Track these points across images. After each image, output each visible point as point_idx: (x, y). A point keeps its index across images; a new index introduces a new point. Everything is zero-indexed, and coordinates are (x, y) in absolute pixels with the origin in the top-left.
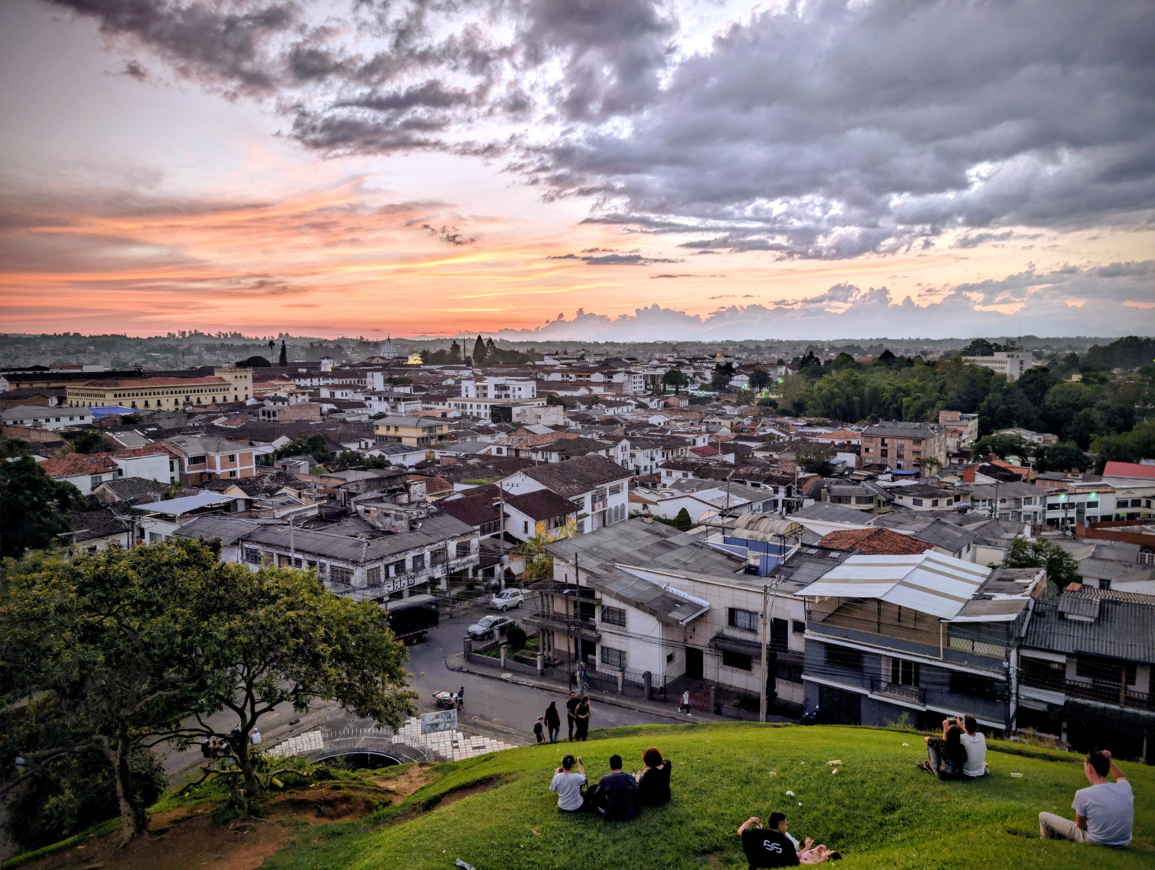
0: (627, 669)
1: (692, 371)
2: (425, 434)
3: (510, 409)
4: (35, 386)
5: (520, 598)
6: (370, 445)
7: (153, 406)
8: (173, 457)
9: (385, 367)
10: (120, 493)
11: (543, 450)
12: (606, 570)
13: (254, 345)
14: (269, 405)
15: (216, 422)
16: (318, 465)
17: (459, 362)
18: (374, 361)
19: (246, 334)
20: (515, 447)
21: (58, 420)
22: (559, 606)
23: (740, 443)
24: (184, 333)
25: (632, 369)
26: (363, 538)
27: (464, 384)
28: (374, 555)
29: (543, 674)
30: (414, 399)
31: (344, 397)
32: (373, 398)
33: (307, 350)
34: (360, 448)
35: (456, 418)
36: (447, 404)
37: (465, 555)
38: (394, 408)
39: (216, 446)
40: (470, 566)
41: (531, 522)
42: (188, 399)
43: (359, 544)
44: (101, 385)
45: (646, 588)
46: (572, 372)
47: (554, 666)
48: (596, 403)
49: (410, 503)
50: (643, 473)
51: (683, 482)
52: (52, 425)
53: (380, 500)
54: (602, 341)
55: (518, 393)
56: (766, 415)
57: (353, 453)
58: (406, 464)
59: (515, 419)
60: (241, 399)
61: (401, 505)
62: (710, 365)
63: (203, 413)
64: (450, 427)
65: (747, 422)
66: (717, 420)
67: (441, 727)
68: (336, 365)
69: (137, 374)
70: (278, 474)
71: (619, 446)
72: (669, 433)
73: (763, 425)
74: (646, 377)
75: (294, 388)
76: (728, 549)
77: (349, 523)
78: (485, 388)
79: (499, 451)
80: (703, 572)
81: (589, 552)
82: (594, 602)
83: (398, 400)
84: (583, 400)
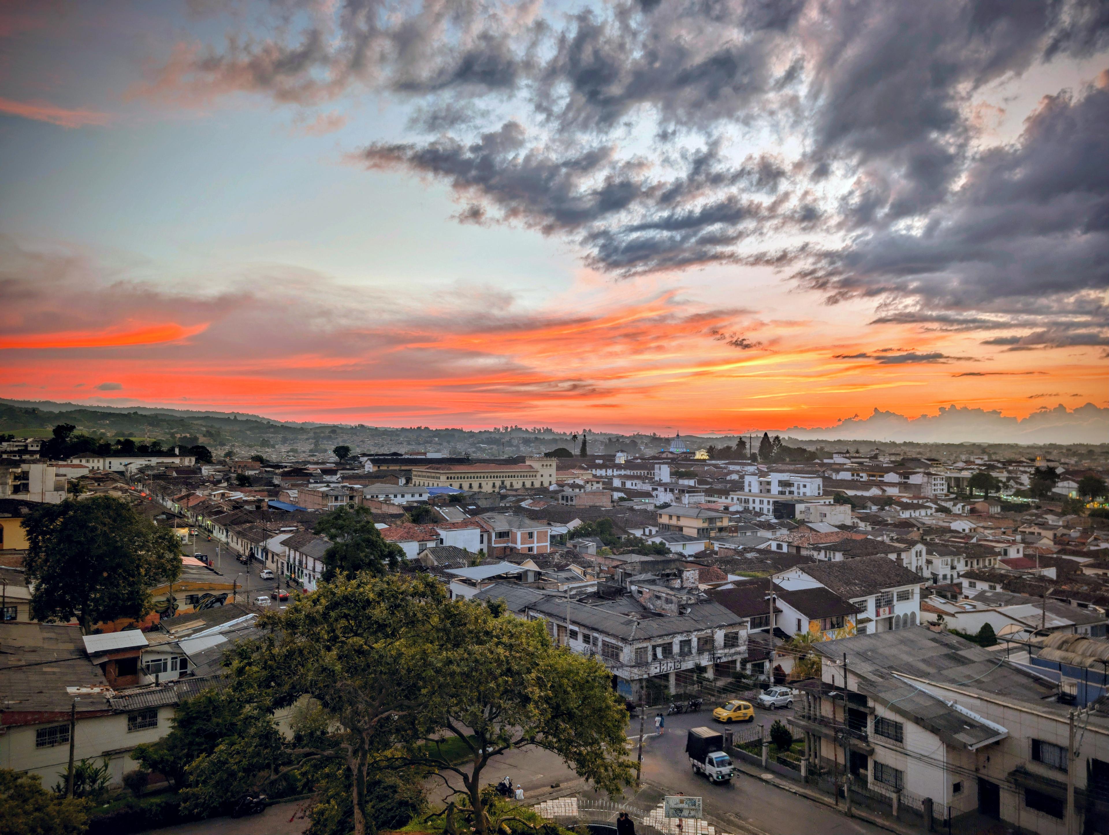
0: (905, 792)
1: (1006, 474)
2: (706, 525)
3: (793, 506)
4: (391, 468)
5: (789, 698)
6: (654, 532)
7: (475, 488)
8: (484, 531)
9: (673, 461)
10: (438, 558)
11: (826, 549)
12: (882, 677)
13: (561, 438)
14: (568, 491)
15: (523, 504)
16: (604, 548)
17: (744, 457)
18: (664, 456)
19: (555, 430)
20: (796, 544)
21: (403, 496)
22: (826, 709)
23: (1064, 557)
24: (507, 428)
25: (932, 471)
26: (634, 616)
27: (747, 479)
28: (641, 635)
29: (807, 782)
30: (697, 492)
31: (634, 487)
32: (659, 488)
33: (606, 445)
34: (644, 534)
35: (738, 512)
36: (730, 498)
37: (733, 646)
38: (678, 499)
39: (518, 523)
40: (739, 658)
41: (805, 621)
42: (503, 483)
43: (630, 623)
44: (437, 469)
45: (929, 703)
46: (863, 471)
47: (820, 775)
48: (890, 505)
49: (682, 588)
50: (941, 583)
51: (989, 594)
52: (399, 500)
53: (653, 582)
54: (899, 441)
55: (802, 490)
56: (1099, 529)
57: (636, 538)
58: (686, 553)
59: (798, 516)
60: (546, 484)
61: (672, 589)
62: (1028, 470)
63: (514, 496)
64: (730, 520)
65: (1074, 533)
66: (1036, 530)
67: (685, 813)
68: (629, 458)
69: (464, 461)
70: (568, 552)
71: (913, 551)
72: (974, 540)
73: (1096, 539)
74: (948, 479)
75: (590, 477)
76: (1035, 671)
77: (623, 601)
78: (769, 483)
79: (779, 546)
80: (1000, 693)
81: (862, 656)
82: (867, 711)
83: (682, 491)
84: (874, 500)
